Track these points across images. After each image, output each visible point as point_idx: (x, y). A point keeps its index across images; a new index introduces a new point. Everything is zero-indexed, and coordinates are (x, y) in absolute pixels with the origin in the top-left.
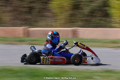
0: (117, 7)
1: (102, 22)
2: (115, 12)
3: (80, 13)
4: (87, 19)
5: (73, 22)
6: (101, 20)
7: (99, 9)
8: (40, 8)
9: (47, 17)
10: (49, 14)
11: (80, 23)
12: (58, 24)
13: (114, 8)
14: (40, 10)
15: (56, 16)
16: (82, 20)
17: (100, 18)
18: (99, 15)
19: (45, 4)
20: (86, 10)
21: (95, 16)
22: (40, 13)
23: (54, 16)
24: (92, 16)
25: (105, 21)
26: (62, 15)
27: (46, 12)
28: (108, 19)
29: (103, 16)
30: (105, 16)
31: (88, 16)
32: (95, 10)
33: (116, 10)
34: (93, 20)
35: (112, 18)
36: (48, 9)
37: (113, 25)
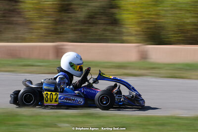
0: (131, 8)
1: (108, 33)
2: (128, 18)
3: (71, 18)
4: (83, 28)
5: (59, 33)
6: (105, 30)
7: (102, 12)
8: (5, 10)
9: (16, 24)
10: (20, 20)
11: (71, 35)
12: (34, 37)
13: (127, 10)
14: (4, 13)
15: (31, 23)
16: (75, 30)
17: (104, 27)
18: (102, 22)
19: (14, 4)
20: (82, 13)
21: (96, 24)
22: (4, 18)
23: (28, 23)
24: (92, 23)
25: (112, 31)
26: (41, 22)
27: (14, 17)
28: (117, 29)
29: (110, 23)
30: (112, 23)
31: (84, 23)
32: (96, 13)
33: (130, 14)
34: (93, 29)
35: (123, 26)
36: (17, 10)
37: (125, 38)
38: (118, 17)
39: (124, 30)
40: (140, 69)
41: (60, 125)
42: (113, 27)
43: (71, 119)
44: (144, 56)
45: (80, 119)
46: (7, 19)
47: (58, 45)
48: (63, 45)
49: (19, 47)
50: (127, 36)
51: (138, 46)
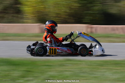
39: (24, 16)
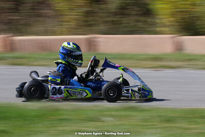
1: (140, 24)
2: (162, 8)
3: (102, 9)
4: (114, 19)
5: (90, 25)
6: (138, 21)
7: (133, 3)
8: (34, 2)
9: (46, 16)
10: (50, 12)
11: (102, 27)
14: (33, 6)
15: (61, 15)
16: (107, 22)
17: (136, 18)
18: (134, 13)
20: (113, 5)
21: (128, 15)
22: (33, 11)
23: (58, 15)
24: (123, 14)
25: (145, 22)
26: (72, 14)
27: (44, 9)
28: (149, 20)
29: (142, 14)
30: (145, 14)
31: (115, 14)
32: (128, 4)
34: (125, 20)
35: (157, 17)
36: (47, 3)
37: (158, 29)
38: (151, 7)
40: (176, 61)
41: (103, 119)
42: (146, 18)
43: (113, 113)
44: (179, 48)
45: (123, 113)
46: (36, 11)
47: (90, 38)
48: (95, 38)
49: (50, 40)
50: (161, 27)
51: (173, 37)
